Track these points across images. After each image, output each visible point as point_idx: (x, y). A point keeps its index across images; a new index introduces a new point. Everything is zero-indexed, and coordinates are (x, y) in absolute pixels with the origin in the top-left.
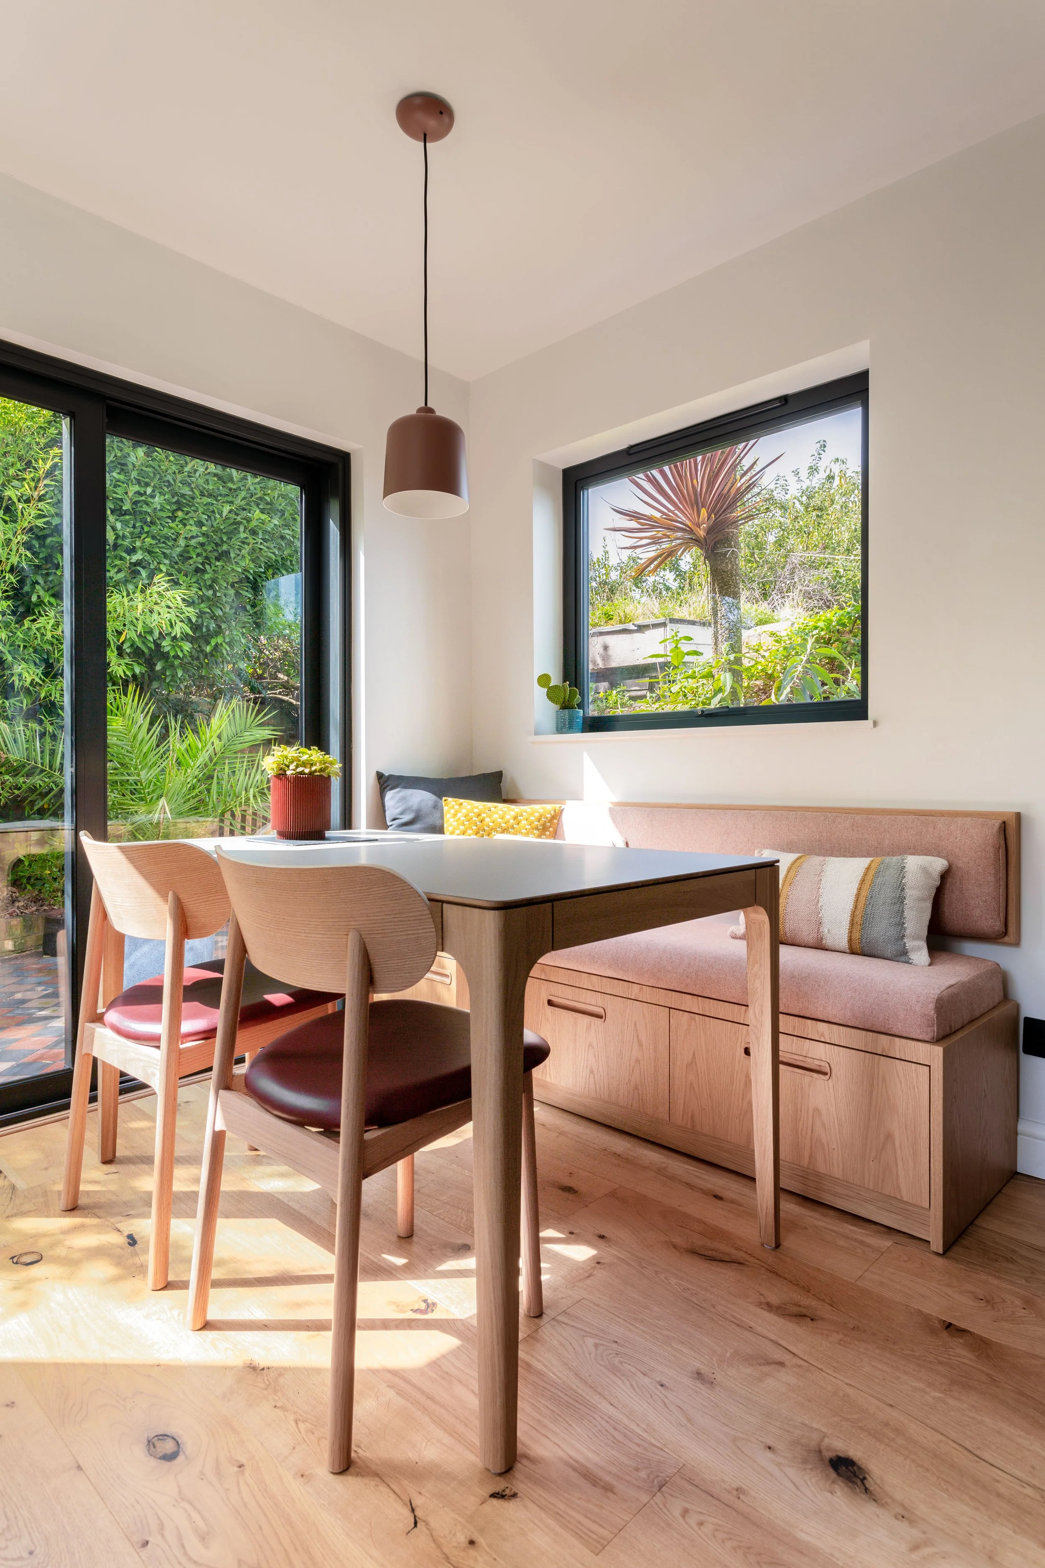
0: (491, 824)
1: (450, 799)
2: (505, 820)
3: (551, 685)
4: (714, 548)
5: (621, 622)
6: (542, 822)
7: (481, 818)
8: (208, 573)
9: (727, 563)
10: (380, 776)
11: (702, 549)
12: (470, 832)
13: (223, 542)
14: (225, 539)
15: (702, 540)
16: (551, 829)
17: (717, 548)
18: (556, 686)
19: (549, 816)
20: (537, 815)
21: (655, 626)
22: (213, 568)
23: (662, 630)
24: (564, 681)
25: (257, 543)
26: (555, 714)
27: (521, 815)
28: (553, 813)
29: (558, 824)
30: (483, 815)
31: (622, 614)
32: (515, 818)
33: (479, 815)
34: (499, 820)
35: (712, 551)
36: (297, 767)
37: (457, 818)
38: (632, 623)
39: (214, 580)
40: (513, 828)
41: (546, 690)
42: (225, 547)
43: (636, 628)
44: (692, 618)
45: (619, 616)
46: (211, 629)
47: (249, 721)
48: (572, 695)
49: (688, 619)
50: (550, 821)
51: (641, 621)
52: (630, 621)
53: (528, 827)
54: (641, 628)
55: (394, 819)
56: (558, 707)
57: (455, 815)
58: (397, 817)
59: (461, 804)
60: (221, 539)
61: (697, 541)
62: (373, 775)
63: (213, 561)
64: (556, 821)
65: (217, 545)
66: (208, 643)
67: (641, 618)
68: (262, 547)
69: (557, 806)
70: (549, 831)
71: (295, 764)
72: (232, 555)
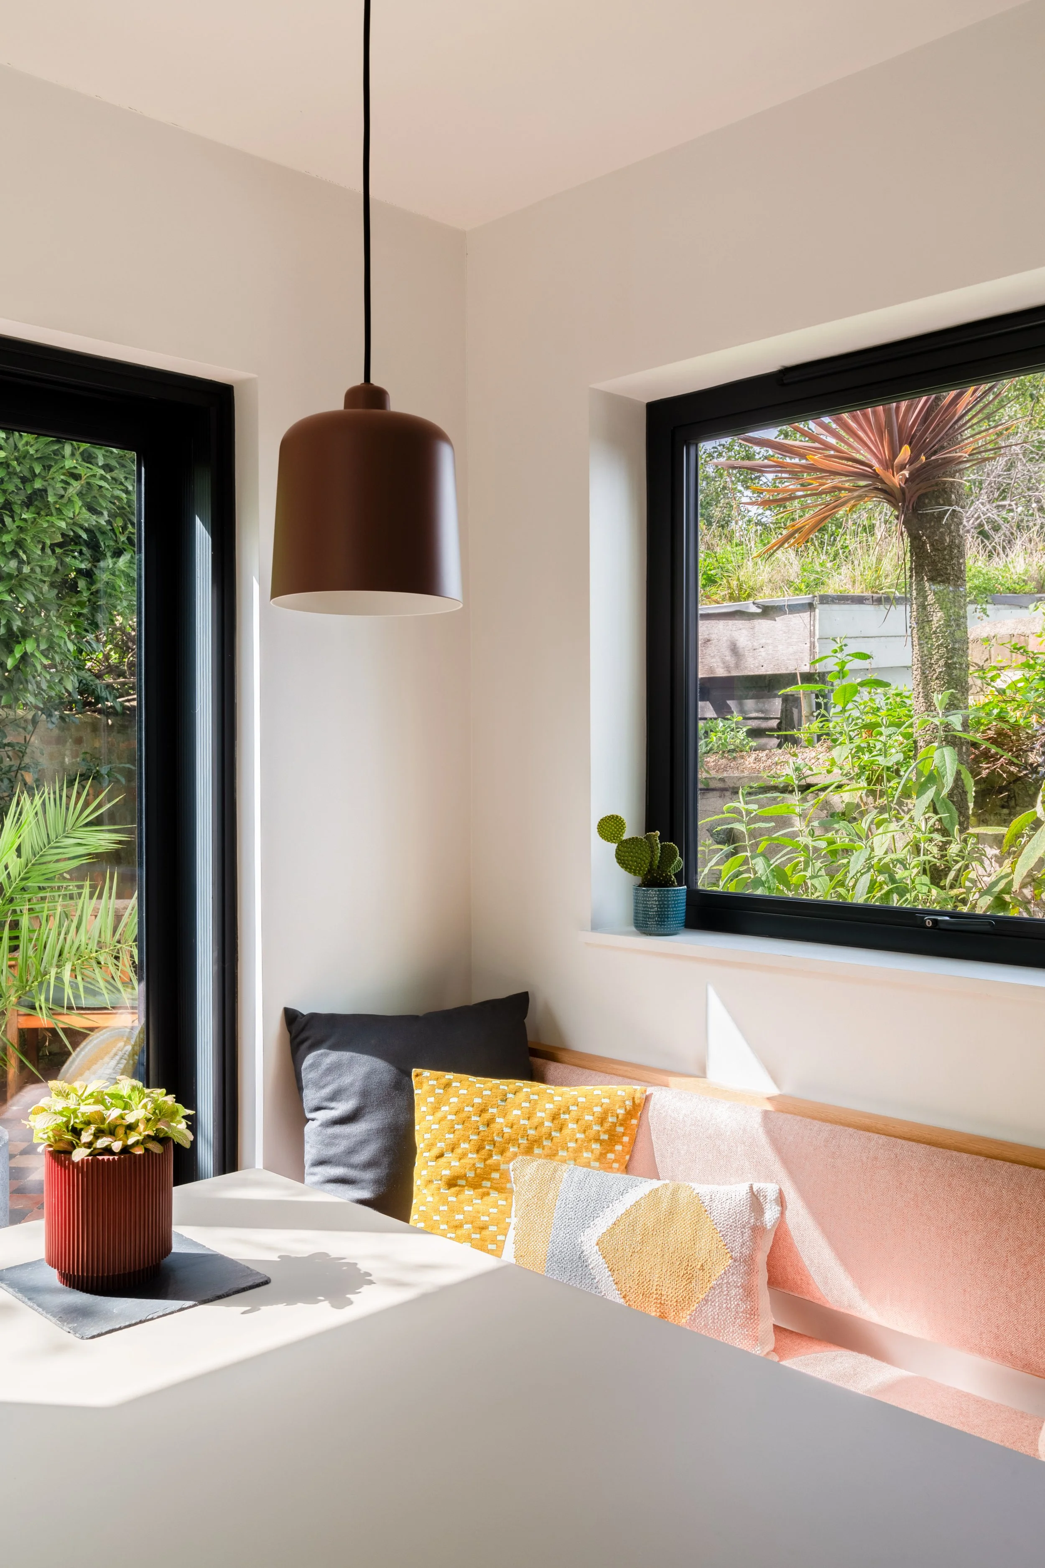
0: (507, 1130)
1: (427, 1073)
2: (535, 1121)
3: (626, 836)
4: (920, 503)
5: (732, 598)
6: (607, 1125)
7: (486, 1116)
8: (9, 532)
9: (942, 534)
10: (291, 1017)
11: (895, 506)
12: (464, 1146)
13: (35, 475)
14: (37, 471)
15: (898, 494)
16: (626, 1139)
17: (924, 506)
18: (632, 840)
19: (621, 1112)
20: (597, 1109)
21: (794, 609)
22: (18, 523)
23: (806, 615)
24: (650, 826)
25: (94, 476)
26: (631, 893)
27: (568, 1111)
28: (628, 1103)
29: (639, 1126)
30: (491, 1110)
31: (734, 583)
32: (554, 1117)
33: (483, 1111)
34: (522, 1122)
35: (915, 510)
36: (98, 1135)
37: (439, 1115)
38: (751, 600)
39: (19, 543)
40: (550, 1137)
41: (614, 846)
42: (38, 484)
43: (759, 611)
44: (857, 591)
45: (729, 588)
46: (15, 628)
47: (71, 820)
48: (667, 857)
49: (851, 593)
50: (624, 1122)
51: (764, 598)
52: (749, 596)
53: (580, 1136)
54: (768, 611)
55: (318, 1109)
56: (638, 880)
57: (435, 1109)
58: (325, 1104)
59: (448, 1085)
60: (32, 470)
61: (889, 494)
62: (278, 1016)
63: (17, 509)
64: (634, 1122)
65: (24, 480)
66: (11, 651)
67: (767, 590)
68: (102, 483)
69: (637, 1089)
70: (621, 1143)
71: (92, 1128)
72: (51, 499)
